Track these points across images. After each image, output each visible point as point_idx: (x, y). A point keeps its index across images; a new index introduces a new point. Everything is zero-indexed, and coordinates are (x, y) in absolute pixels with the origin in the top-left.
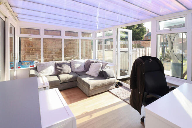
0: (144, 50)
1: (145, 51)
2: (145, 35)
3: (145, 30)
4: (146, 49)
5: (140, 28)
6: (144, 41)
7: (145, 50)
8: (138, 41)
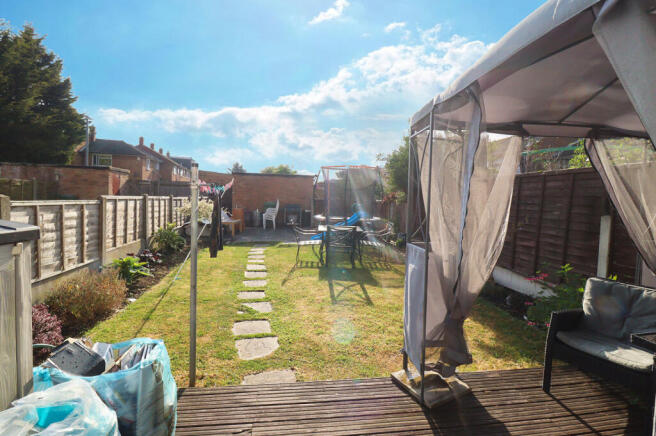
0: (86, 213)
1: (95, 219)
2: (77, 148)
3: (80, 127)
4: (100, 207)
5: (56, 110)
6: (78, 171)
7: (95, 212)
8: (43, 168)
